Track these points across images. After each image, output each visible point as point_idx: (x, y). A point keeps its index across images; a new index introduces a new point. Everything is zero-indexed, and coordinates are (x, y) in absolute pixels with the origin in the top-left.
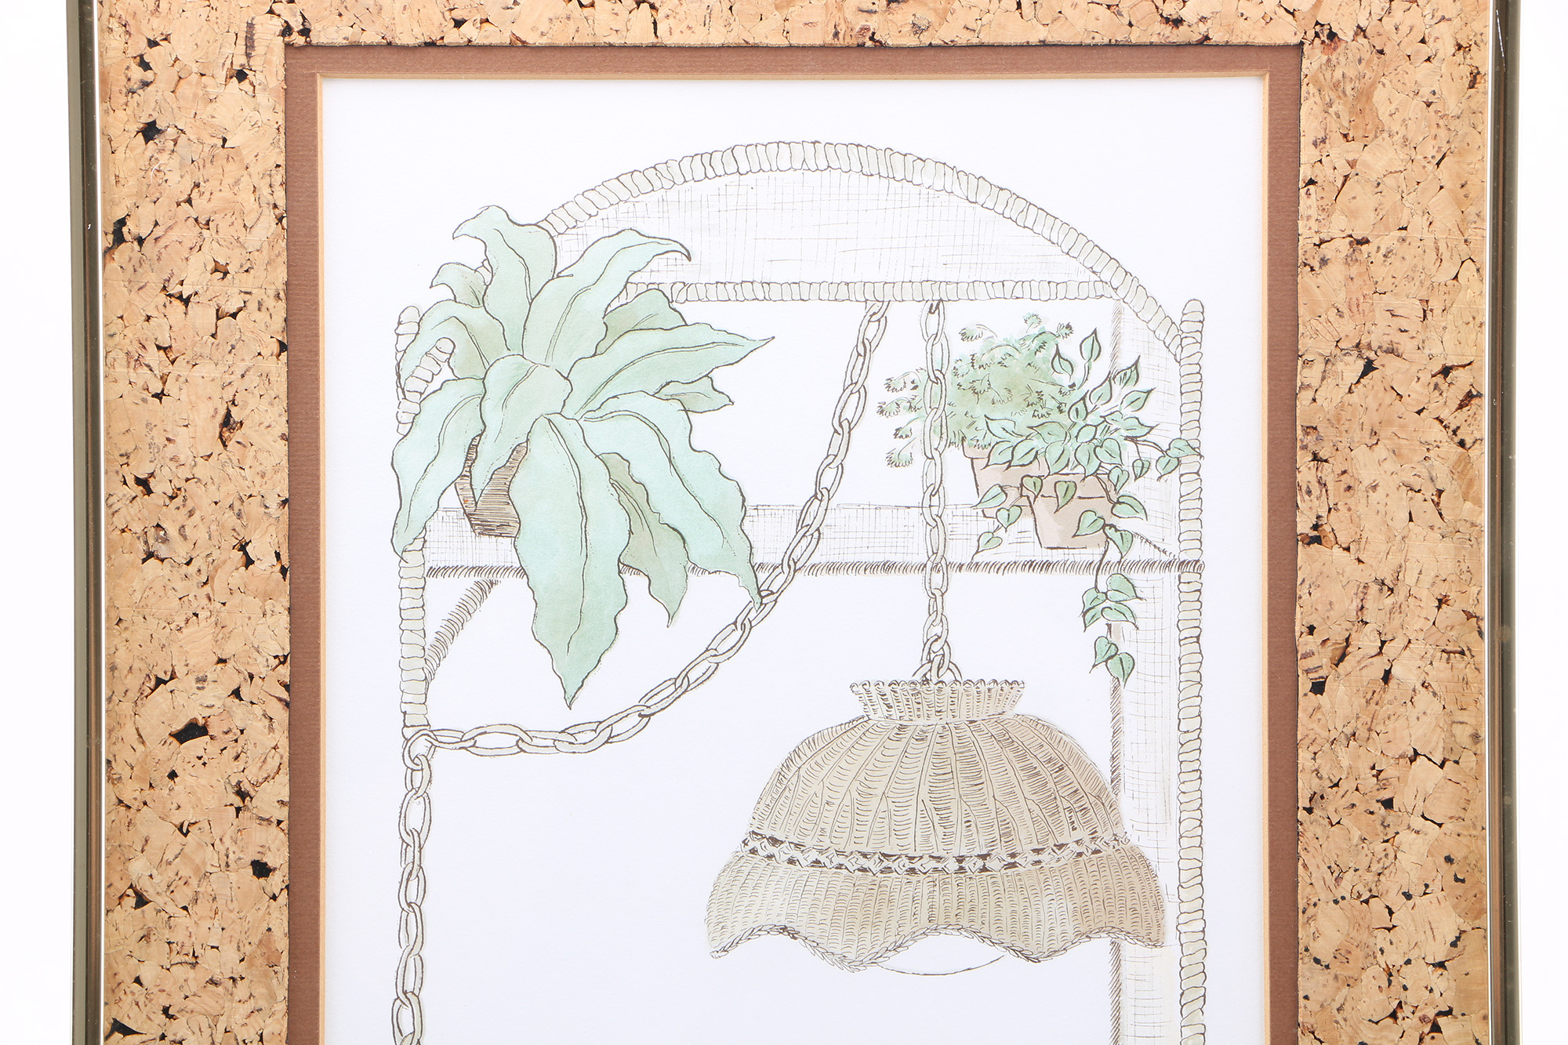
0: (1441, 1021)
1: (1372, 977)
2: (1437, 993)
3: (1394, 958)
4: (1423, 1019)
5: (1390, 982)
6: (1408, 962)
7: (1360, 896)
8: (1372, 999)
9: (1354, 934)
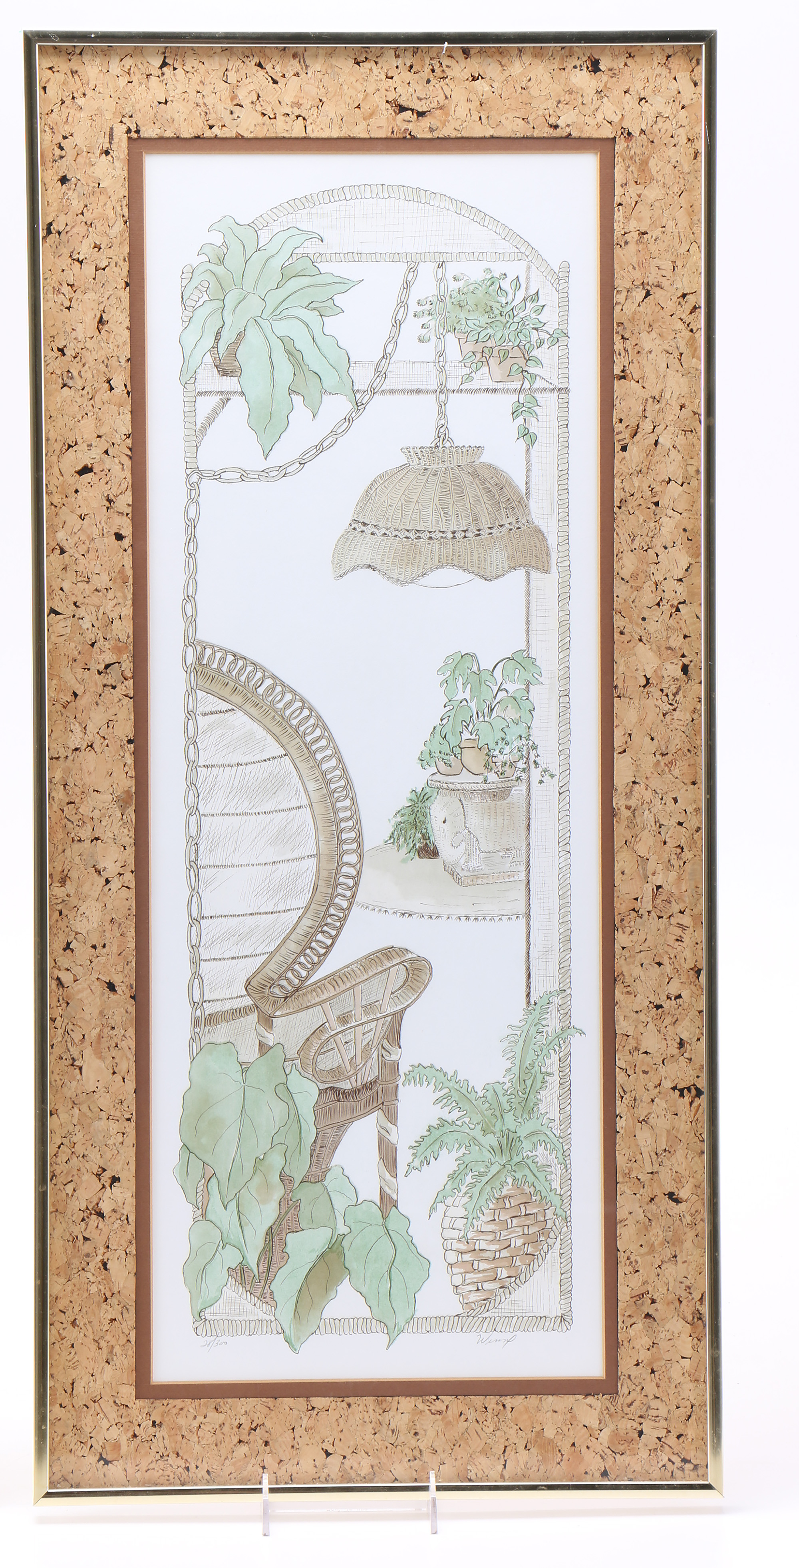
0: (680, 606)
1: (649, 586)
2: (678, 593)
3: (659, 577)
4: (672, 606)
5: (657, 588)
6: (665, 579)
7: (643, 548)
8: (648, 596)
9: (640, 566)
